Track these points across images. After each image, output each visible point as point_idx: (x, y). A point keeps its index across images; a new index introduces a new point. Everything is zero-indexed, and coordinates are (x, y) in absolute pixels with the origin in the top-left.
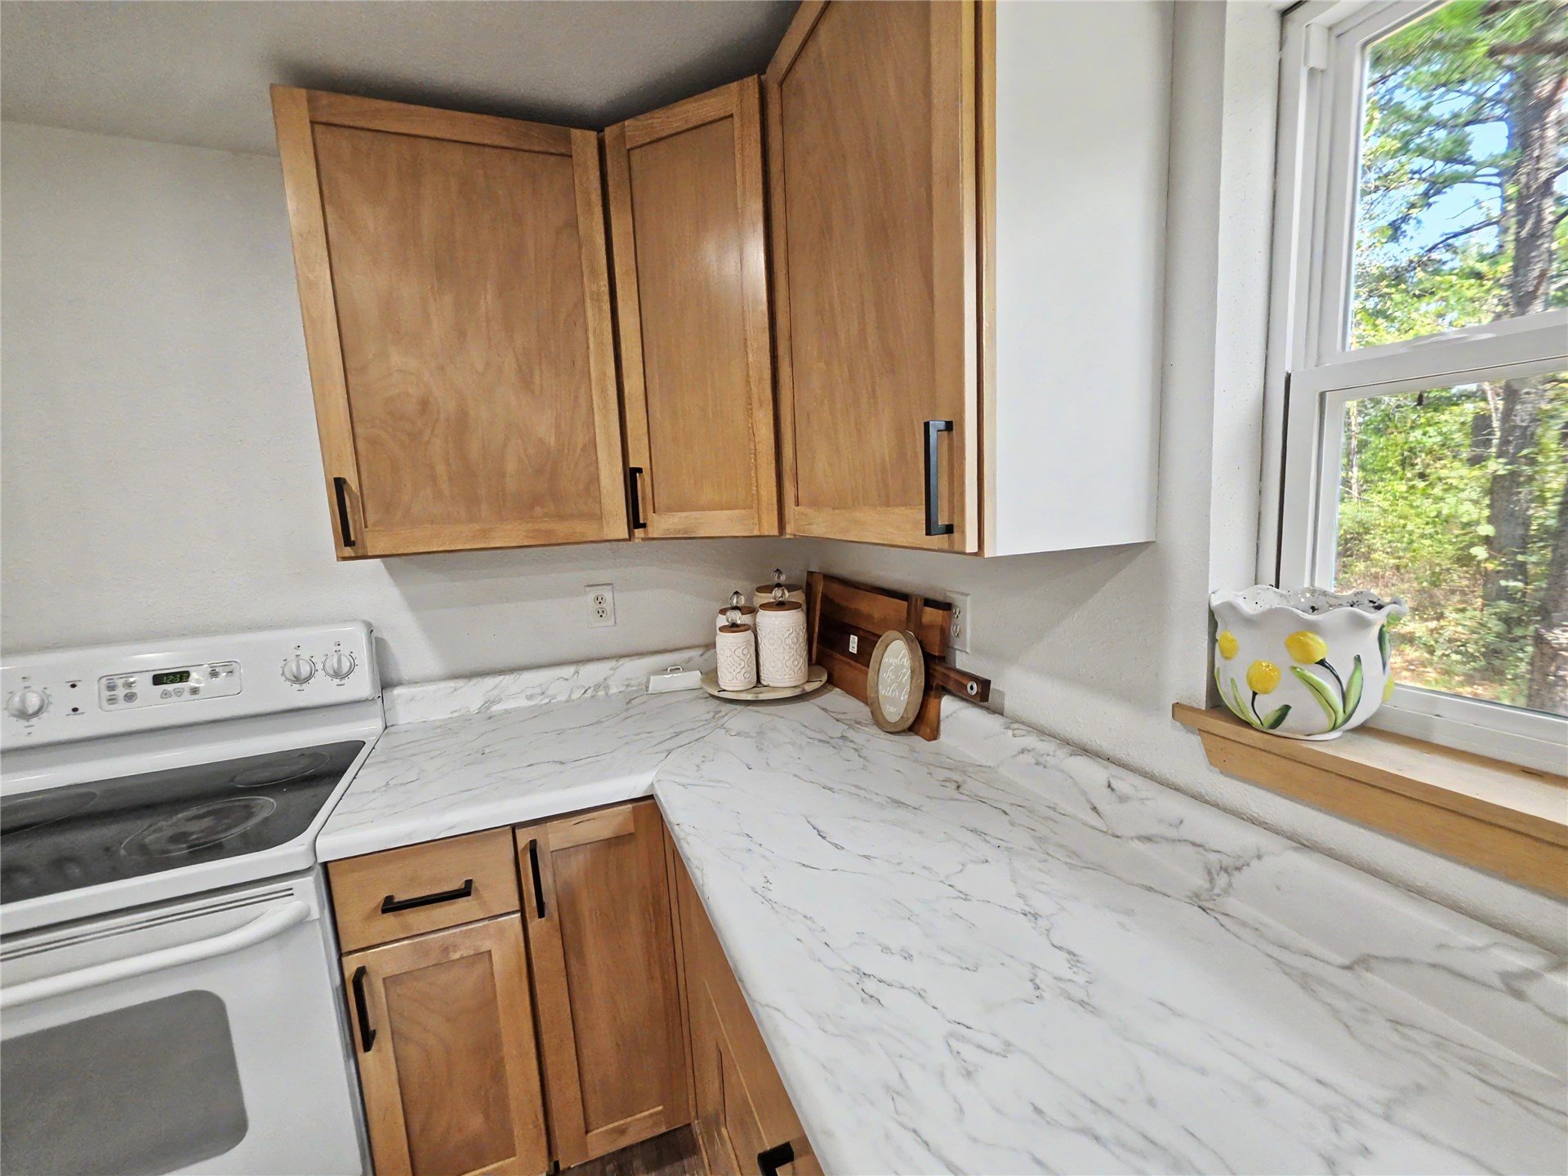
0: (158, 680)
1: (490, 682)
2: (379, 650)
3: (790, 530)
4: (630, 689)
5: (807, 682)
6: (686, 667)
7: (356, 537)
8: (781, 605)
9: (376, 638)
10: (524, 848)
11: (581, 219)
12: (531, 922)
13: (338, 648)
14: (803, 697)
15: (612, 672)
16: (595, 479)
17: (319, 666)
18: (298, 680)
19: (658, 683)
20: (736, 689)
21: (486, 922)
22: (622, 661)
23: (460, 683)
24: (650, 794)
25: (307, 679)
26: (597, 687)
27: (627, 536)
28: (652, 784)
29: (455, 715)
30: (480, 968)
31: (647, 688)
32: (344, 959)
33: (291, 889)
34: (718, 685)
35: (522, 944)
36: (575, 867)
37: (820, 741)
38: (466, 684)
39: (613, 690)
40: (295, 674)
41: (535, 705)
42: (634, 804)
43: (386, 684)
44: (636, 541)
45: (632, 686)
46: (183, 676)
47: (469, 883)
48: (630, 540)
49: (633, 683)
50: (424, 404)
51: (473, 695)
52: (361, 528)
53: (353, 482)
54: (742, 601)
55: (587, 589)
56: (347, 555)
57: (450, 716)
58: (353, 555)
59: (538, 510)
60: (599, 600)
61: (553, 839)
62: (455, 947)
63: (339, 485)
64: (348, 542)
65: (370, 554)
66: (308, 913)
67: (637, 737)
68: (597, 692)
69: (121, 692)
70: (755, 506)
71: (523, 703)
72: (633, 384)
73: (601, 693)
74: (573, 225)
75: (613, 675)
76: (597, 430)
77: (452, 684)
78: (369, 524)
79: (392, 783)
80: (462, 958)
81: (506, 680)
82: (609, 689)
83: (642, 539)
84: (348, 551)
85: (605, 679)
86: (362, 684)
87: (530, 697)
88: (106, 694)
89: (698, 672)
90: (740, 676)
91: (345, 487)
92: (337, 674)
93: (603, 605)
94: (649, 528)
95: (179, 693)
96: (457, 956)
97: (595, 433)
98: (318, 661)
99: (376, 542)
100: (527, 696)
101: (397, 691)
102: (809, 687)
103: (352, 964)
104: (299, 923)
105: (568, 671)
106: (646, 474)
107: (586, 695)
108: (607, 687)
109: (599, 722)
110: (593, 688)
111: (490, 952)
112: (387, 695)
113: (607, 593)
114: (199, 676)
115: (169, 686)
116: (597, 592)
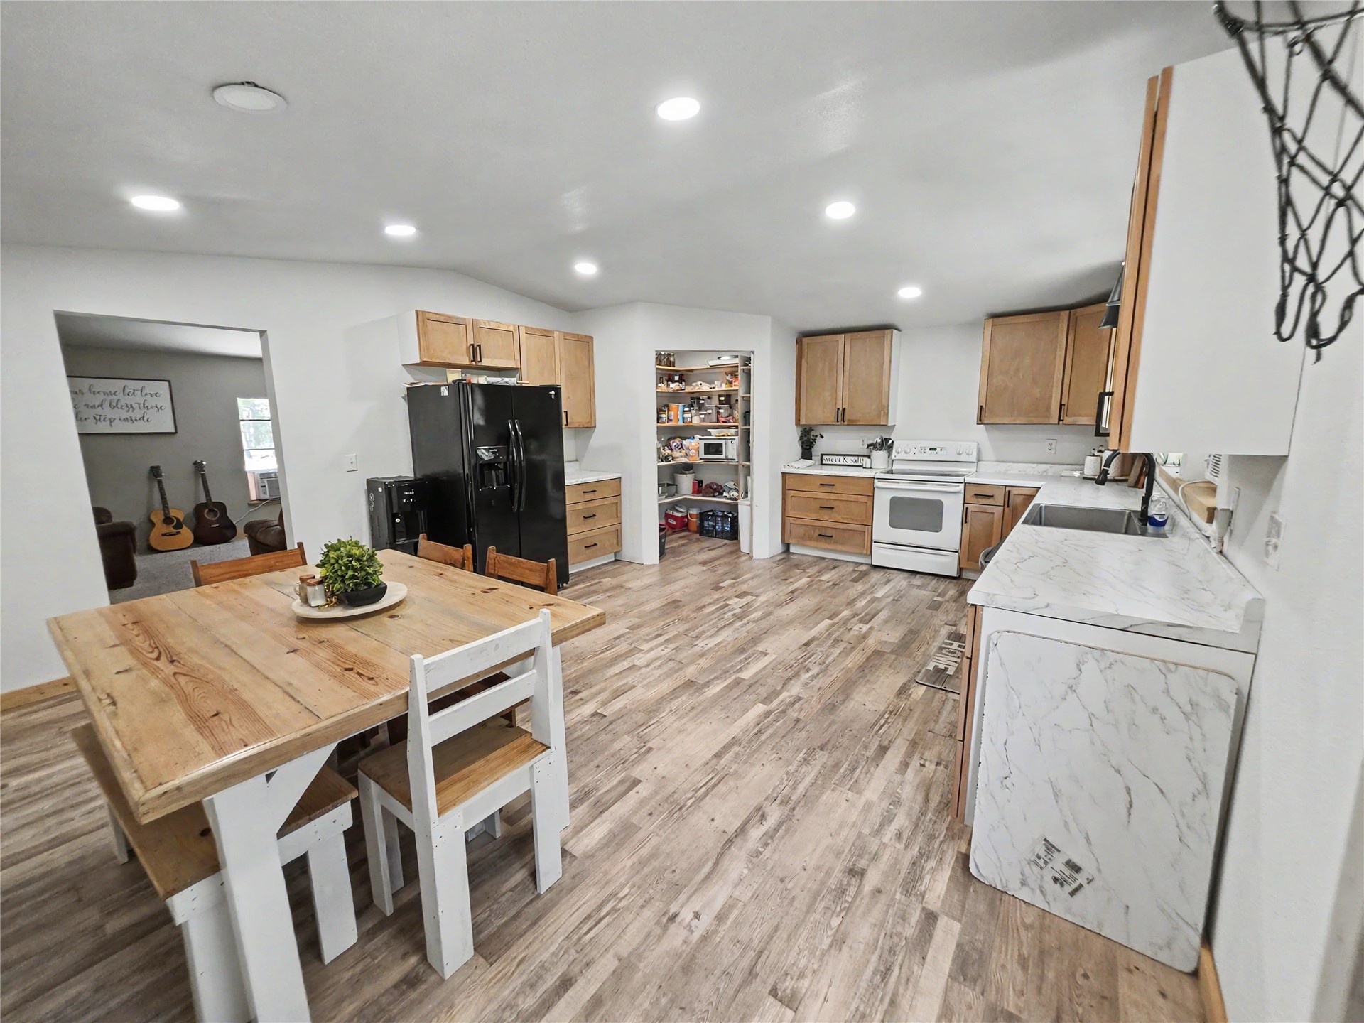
0: (930, 449)
2: (979, 450)
7: (982, 419)
9: (979, 446)
10: (1007, 491)
13: (969, 447)
16: (1051, 406)
18: (959, 454)
19: (1065, 473)
21: (995, 506)
22: (1054, 465)
23: (999, 463)
25: (961, 453)
26: (1044, 472)
30: (991, 516)
31: (1061, 475)
32: (965, 504)
33: (959, 485)
35: (1003, 513)
36: (1019, 499)
38: (1001, 464)
40: (959, 452)
41: (1021, 473)
43: (979, 461)
46: (935, 449)
47: (993, 495)
48: (1057, 424)
50: (1005, 388)
51: (1002, 467)
52: (984, 417)
53: (985, 407)
55: (1047, 440)
56: (979, 423)
59: (1032, 414)
60: (1050, 445)
61: (1015, 491)
62: (988, 509)
63: (981, 407)
64: (980, 420)
65: (985, 424)
66: (961, 491)
69: (923, 451)
71: (1017, 472)
76: (1054, 392)
77: (997, 463)
78: (986, 417)
80: (989, 512)
81: (1013, 465)
83: (1061, 424)
86: (973, 458)
88: (920, 451)
92: (968, 454)
93: (1051, 447)
94: (1063, 421)
96: (987, 511)
97: (1052, 394)
98: (965, 450)
99: (987, 420)
101: (982, 462)
103: (966, 506)
104: (959, 492)
105: (1034, 465)
106: (1066, 405)
107: (1039, 474)
110: (1042, 472)
111: (994, 513)
112: (979, 463)
113: (1053, 442)
114: (938, 450)
115: (933, 451)
116: (1051, 442)
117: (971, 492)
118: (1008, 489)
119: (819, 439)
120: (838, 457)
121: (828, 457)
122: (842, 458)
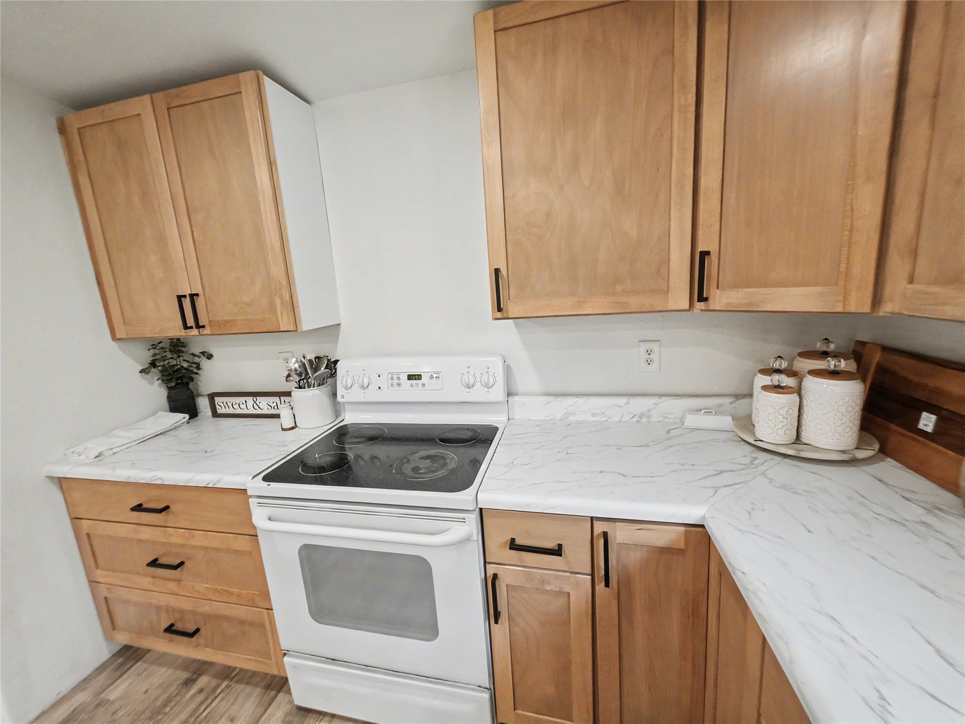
0: (410, 377)
1: (570, 401)
2: (508, 372)
3: (887, 308)
4: (667, 420)
5: (856, 448)
6: (719, 411)
7: (503, 306)
8: (834, 374)
9: (507, 365)
10: (599, 535)
11: (677, 44)
12: (598, 585)
13: (488, 370)
14: (852, 462)
15: (654, 406)
16: (666, 261)
17: (478, 380)
18: (469, 387)
19: (692, 421)
20: (775, 442)
21: (568, 574)
22: (663, 399)
23: (551, 398)
24: (702, 524)
25: (473, 386)
26: (642, 415)
27: (687, 307)
28: (704, 517)
29: (547, 418)
30: (562, 601)
31: (683, 423)
32: (487, 565)
33: (464, 519)
34: (753, 433)
35: (590, 596)
36: (634, 558)
37: (891, 520)
38: (555, 400)
39: (653, 419)
40: (467, 383)
41: (596, 421)
42: (687, 529)
43: (510, 394)
44: (695, 311)
45: (669, 419)
46: (419, 377)
47: (560, 546)
48: (689, 310)
49: (669, 416)
50: (548, 215)
51: (559, 408)
52: (507, 301)
53: (504, 271)
54: (784, 365)
55: (640, 343)
56: (498, 317)
57: (544, 419)
58: (501, 317)
59: (619, 288)
60: (649, 352)
61: (619, 535)
62: (549, 583)
63: (497, 271)
64: (500, 309)
65: (510, 317)
66: (471, 536)
67: (683, 467)
68: (641, 419)
69: (396, 382)
70: (841, 283)
71: (589, 418)
72: (710, 180)
73: (644, 420)
74: (670, 51)
75: (655, 408)
76: (672, 223)
77: (547, 398)
78: (511, 298)
79: (516, 462)
80: (551, 590)
81: (580, 401)
82: (650, 418)
83: (702, 310)
84: (499, 315)
85: (649, 410)
87: (594, 415)
88: (390, 382)
89: (730, 418)
90: (781, 432)
91: (499, 273)
92: (487, 386)
93: (651, 356)
94: (711, 301)
95: (417, 385)
96: (548, 588)
97: (670, 225)
98: (478, 376)
99: (513, 309)
100: (592, 414)
101: (516, 398)
102: (861, 454)
103: (491, 570)
104: (467, 539)
105: (622, 401)
106: (714, 257)
107: (633, 420)
108: (649, 416)
109: (647, 446)
110: (638, 416)
111: (569, 594)
112: (511, 399)
113: (655, 347)
114: (425, 379)
115: (414, 382)
116: (649, 346)
117: (498, 538)
118: (599, 528)
119: (205, 363)
120: (243, 399)
121: (225, 399)
122: (250, 400)
